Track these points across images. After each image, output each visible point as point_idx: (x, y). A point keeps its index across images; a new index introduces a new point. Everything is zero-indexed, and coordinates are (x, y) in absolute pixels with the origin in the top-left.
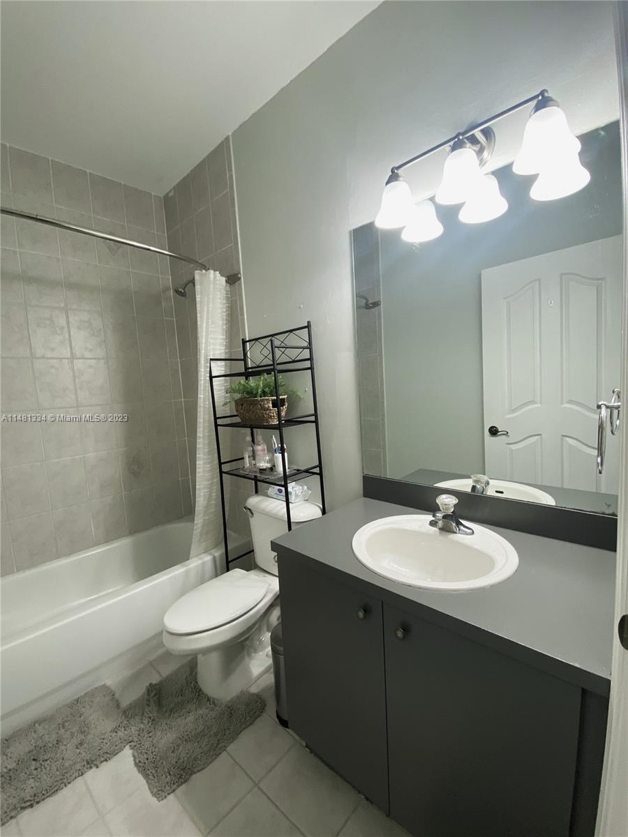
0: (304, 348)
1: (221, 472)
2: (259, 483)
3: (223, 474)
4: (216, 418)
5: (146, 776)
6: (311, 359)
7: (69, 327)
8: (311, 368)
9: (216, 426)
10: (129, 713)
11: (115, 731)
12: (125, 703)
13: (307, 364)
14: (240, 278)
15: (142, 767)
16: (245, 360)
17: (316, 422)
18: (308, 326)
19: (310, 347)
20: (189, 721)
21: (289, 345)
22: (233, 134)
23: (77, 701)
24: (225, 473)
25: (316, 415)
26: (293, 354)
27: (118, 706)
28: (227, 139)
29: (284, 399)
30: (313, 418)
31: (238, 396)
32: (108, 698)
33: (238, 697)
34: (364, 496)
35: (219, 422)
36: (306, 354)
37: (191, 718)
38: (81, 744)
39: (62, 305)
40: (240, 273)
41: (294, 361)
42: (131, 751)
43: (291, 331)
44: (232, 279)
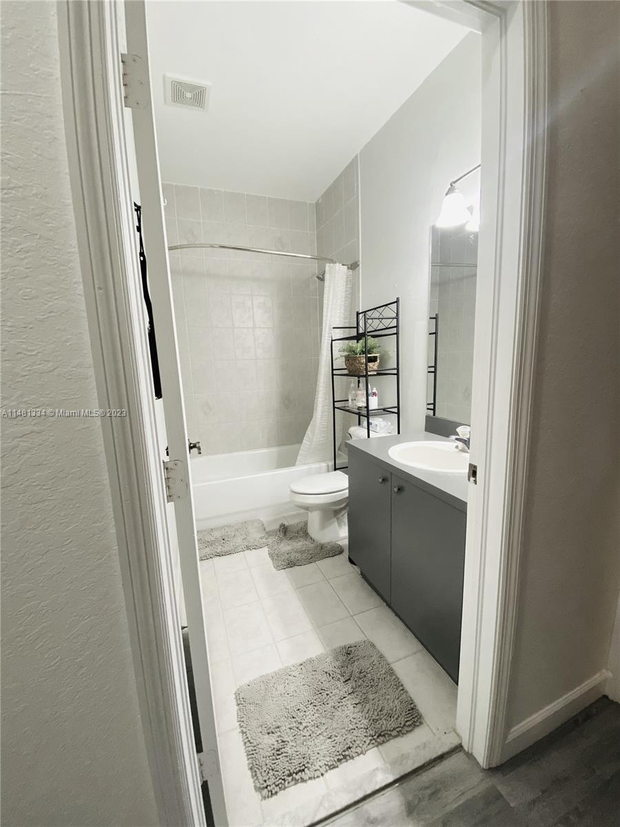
0: (394, 318)
1: (334, 408)
2: (361, 417)
3: (336, 409)
4: (333, 370)
5: (273, 559)
6: (397, 327)
7: (253, 308)
8: (397, 334)
9: (333, 375)
10: (269, 534)
11: (261, 538)
12: (267, 530)
13: (394, 330)
14: (359, 265)
15: (271, 555)
16: (357, 328)
17: (397, 374)
18: (397, 302)
19: (397, 318)
20: (299, 544)
21: (385, 316)
22: (360, 153)
23: (245, 522)
24: (338, 408)
25: (398, 369)
26: (387, 323)
27: (265, 529)
28: (356, 157)
29: (376, 357)
30: (395, 372)
31: (346, 353)
32: (260, 525)
33: (329, 543)
34: (426, 431)
35: (335, 372)
36: (394, 323)
37: (300, 543)
38: (245, 539)
39: (250, 293)
40: (359, 261)
41: (387, 328)
42: (267, 549)
43: (386, 305)
44: (354, 266)
